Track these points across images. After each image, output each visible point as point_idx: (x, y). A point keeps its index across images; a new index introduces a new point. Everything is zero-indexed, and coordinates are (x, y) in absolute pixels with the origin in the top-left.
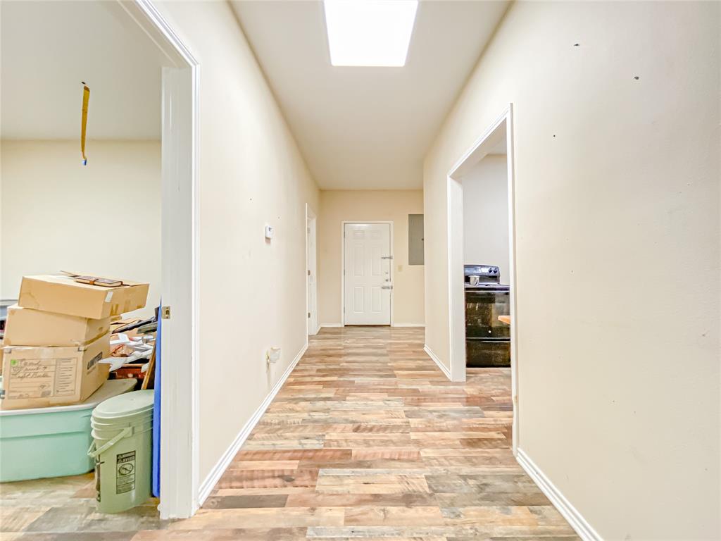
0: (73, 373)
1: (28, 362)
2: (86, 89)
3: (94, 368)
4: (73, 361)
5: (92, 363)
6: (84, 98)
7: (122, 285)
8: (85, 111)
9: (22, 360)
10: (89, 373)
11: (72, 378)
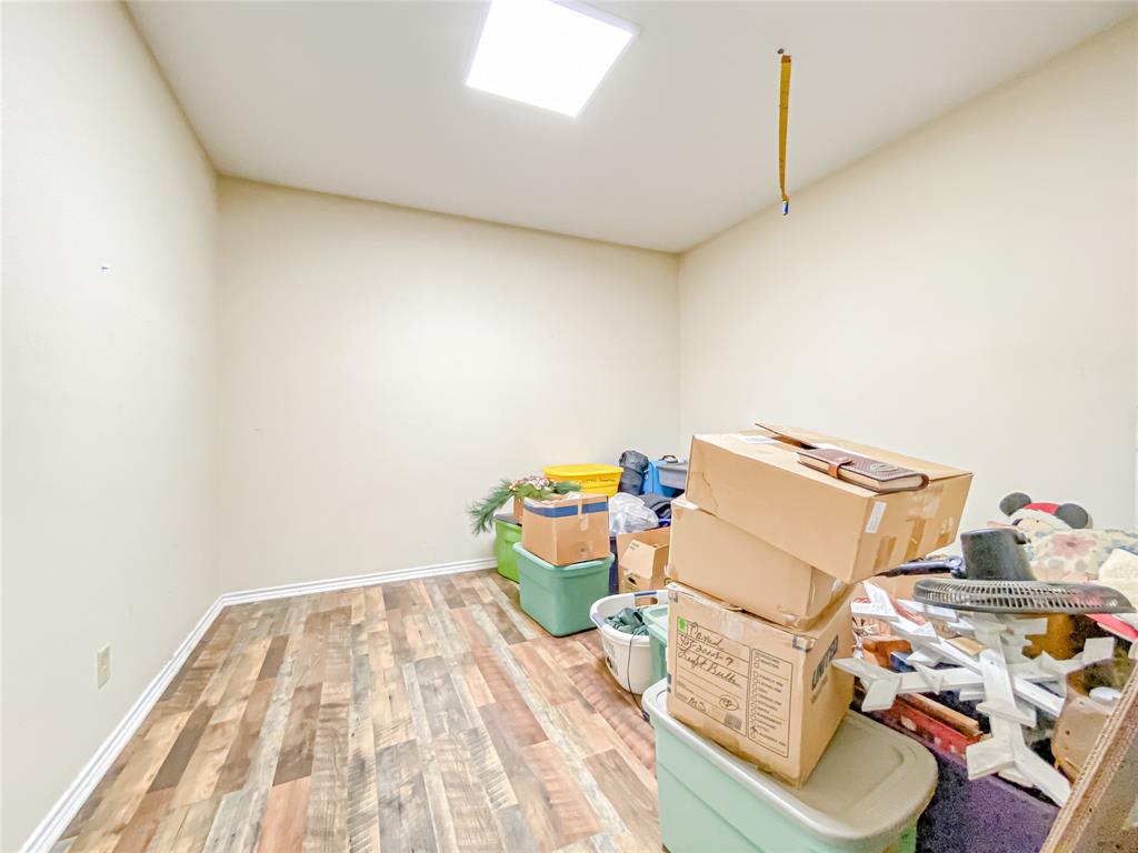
0: (783, 698)
1: (705, 633)
2: (786, 60)
3: (824, 683)
4: (784, 669)
5: (820, 670)
6: (782, 82)
7: (925, 480)
8: (784, 107)
9: (695, 625)
10: (814, 698)
11: (781, 712)
